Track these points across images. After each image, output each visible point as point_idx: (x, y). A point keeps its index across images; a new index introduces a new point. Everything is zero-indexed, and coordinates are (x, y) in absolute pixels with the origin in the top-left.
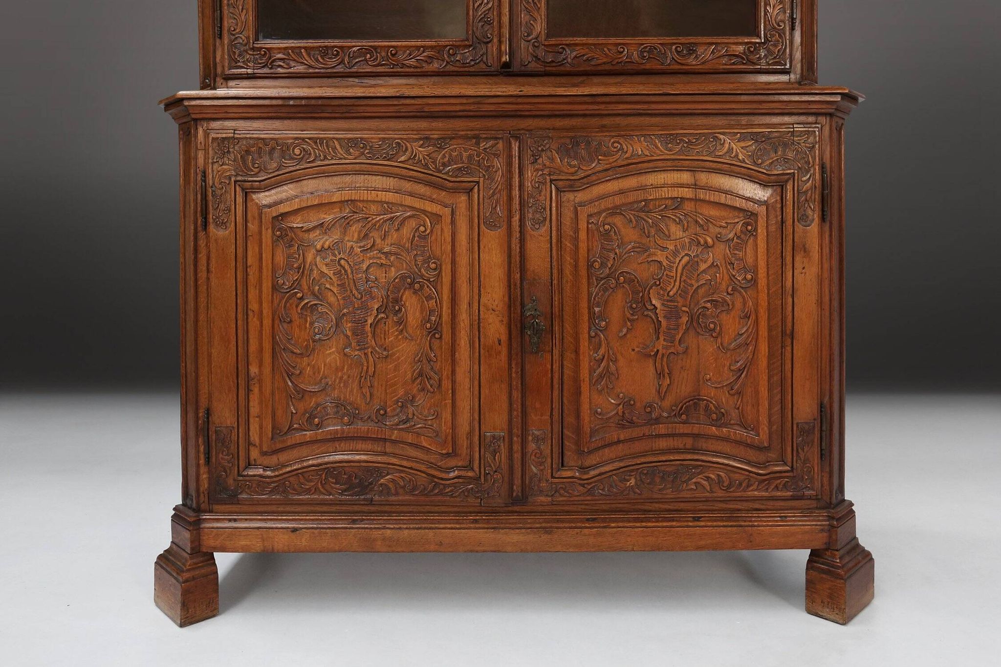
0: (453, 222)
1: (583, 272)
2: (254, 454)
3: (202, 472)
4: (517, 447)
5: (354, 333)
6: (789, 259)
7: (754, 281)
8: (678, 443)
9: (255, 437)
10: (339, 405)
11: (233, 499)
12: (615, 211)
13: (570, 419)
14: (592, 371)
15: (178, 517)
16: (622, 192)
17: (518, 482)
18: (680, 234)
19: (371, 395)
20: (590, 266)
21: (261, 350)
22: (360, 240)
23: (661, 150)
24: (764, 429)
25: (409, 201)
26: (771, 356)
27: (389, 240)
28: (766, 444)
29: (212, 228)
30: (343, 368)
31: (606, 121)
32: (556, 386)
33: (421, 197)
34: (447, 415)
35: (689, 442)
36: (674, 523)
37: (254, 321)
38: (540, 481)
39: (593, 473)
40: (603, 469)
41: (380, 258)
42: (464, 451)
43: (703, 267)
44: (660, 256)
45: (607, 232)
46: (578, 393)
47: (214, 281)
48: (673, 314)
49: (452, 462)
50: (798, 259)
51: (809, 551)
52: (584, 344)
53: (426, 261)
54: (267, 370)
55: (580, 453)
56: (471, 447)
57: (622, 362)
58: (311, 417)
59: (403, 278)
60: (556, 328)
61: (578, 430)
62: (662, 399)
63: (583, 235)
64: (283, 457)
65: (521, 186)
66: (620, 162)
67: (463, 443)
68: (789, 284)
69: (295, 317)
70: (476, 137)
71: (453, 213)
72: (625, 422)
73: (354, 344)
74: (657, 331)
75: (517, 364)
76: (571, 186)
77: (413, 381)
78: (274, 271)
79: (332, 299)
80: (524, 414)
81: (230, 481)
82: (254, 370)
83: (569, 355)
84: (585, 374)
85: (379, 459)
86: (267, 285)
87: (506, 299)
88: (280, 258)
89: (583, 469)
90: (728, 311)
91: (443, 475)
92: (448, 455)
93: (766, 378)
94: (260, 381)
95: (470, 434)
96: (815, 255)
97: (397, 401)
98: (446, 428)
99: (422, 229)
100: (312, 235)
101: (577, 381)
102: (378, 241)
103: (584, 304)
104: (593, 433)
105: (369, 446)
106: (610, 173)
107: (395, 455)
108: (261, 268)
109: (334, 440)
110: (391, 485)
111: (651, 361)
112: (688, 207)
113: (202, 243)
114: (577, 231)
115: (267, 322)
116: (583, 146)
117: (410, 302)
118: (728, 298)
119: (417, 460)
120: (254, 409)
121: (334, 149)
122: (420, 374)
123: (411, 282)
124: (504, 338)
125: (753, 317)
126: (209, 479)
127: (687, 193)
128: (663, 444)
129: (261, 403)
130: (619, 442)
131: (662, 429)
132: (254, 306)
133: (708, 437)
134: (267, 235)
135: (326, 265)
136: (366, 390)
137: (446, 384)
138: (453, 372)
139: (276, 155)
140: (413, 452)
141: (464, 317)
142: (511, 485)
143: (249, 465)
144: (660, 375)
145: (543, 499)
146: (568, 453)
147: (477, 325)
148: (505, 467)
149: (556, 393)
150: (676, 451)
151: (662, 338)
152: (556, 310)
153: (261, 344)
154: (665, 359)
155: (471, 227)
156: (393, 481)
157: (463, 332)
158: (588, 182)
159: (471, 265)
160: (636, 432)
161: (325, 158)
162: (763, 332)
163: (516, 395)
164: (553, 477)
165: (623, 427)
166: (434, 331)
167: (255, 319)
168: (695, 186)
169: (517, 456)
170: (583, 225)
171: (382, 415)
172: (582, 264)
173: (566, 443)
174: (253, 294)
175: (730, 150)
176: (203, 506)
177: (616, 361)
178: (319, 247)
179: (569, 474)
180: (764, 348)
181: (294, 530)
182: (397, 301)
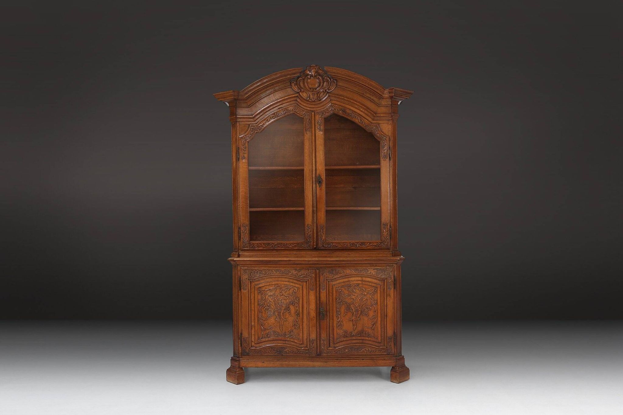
0: (302, 290)
1: (334, 300)
2: (253, 344)
3: (239, 348)
4: (318, 342)
5: (278, 315)
6: (386, 298)
7: (377, 303)
8: (358, 341)
9: (253, 340)
10: (274, 332)
11: (248, 354)
12: (342, 286)
13: (331, 336)
14: (337, 324)
15: (233, 360)
16: (344, 282)
17: (319, 350)
18: (358, 292)
19: (282, 330)
20: (336, 299)
21: (255, 319)
22: (279, 293)
23: (353, 272)
24: (380, 338)
25: (291, 284)
26: (381, 321)
27: (287, 293)
28: (380, 342)
29: (242, 290)
30: (275, 323)
31: (340, 265)
32: (328, 327)
33: (295, 283)
34: (301, 335)
35: (361, 341)
36: (357, 360)
37: (253, 312)
38: (324, 350)
39: (337, 348)
40: (339, 347)
41: (284, 297)
42: (305, 343)
43: (364, 300)
44: (353, 297)
45: (341, 292)
46: (333, 329)
47: (243, 303)
48: (357, 311)
49: (302, 346)
50: (388, 298)
51: (392, 367)
52: (335, 318)
53: (296, 298)
54: (256, 324)
55: (334, 344)
56: (307, 342)
57: (344, 322)
58: (268, 335)
59: (290, 302)
60: (328, 314)
61: (333, 338)
62: (354, 331)
63: (334, 292)
64: (260, 344)
65: (319, 281)
66: (343, 275)
67: (305, 341)
68: (386, 304)
69: (263, 311)
70: (308, 269)
71: (302, 287)
72: (345, 336)
73: (278, 318)
74: (353, 315)
75: (318, 323)
76: (332, 281)
77: (293, 326)
78: (258, 301)
79: (272, 307)
80: (320, 334)
81: (247, 350)
82: (253, 324)
83: (331, 321)
84: (335, 325)
85: (284, 345)
86: (256, 304)
87: (316, 307)
88: (260, 297)
89: (335, 347)
90: (371, 310)
91: (300, 349)
92: (301, 344)
93: (380, 326)
94: (255, 327)
95: (307, 339)
96: (392, 297)
97: (289, 331)
98: (301, 338)
99: (295, 291)
100: (268, 292)
101: (333, 326)
102: (284, 293)
103: (335, 309)
104: (337, 339)
105: (282, 342)
106: (341, 278)
107: (288, 344)
108: (255, 300)
109: (273, 340)
110: (287, 351)
111: (351, 322)
112: (360, 285)
113: (239, 294)
114: (333, 291)
115: (256, 313)
116: (334, 271)
117: (292, 307)
118: (370, 307)
119: (293, 345)
120: (253, 333)
121: (273, 272)
122: (294, 325)
123: (292, 303)
124: (315, 316)
125: (377, 311)
126: (242, 350)
127: (360, 282)
128: (354, 341)
129: (255, 332)
130: (343, 341)
131: (354, 338)
132: (253, 308)
133: (366, 340)
134: (256, 292)
135: (271, 299)
136: (281, 329)
137: (301, 327)
138: (303, 324)
139: (258, 273)
140: (293, 343)
141: (305, 311)
142: (317, 351)
143: (252, 347)
144: (354, 325)
145: (325, 354)
146: (331, 344)
147: (309, 313)
148: (315, 346)
149: (328, 329)
150: (358, 343)
151: (354, 317)
152: (328, 310)
153: (255, 318)
154: (355, 321)
155: (307, 290)
156: (288, 350)
157: (305, 315)
158: (336, 279)
159: (307, 299)
160: (348, 339)
161: (271, 274)
162: (379, 315)
163: (318, 330)
164: (327, 349)
165: (345, 337)
166: (298, 315)
167: (253, 311)
168: (362, 281)
169: (318, 344)
170: (334, 290)
171: (285, 335)
172: (334, 299)
173: (330, 341)
174: (253, 306)
175: (371, 272)
176: (240, 357)
177: (343, 322)
178: (269, 295)
179: (331, 348)
180: (379, 319)
181: (263, 362)
182: (288, 307)
